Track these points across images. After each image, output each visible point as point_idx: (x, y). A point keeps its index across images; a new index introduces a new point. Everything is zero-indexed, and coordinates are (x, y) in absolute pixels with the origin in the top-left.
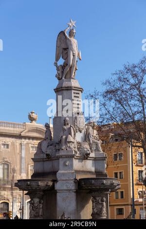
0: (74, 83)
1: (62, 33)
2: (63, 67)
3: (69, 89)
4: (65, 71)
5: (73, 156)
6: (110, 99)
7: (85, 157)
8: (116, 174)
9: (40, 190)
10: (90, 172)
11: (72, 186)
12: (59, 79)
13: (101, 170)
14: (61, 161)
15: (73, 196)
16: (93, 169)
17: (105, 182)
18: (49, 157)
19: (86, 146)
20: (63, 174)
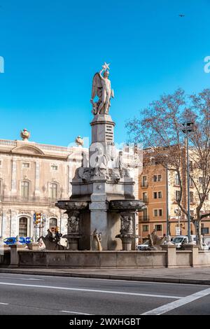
0: (107, 118)
1: (98, 74)
2: (98, 104)
3: (102, 123)
4: (100, 107)
5: (104, 181)
6: (148, 127)
7: (116, 181)
8: (155, 193)
9: (76, 210)
10: (120, 195)
11: (104, 207)
12: (95, 114)
13: (130, 193)
14: (95, 185)
15: (104, 215)
16: (123, 192)
17: (131, 203)
18: (85, 182)
19: (117, 173)
20: (96, 196)
